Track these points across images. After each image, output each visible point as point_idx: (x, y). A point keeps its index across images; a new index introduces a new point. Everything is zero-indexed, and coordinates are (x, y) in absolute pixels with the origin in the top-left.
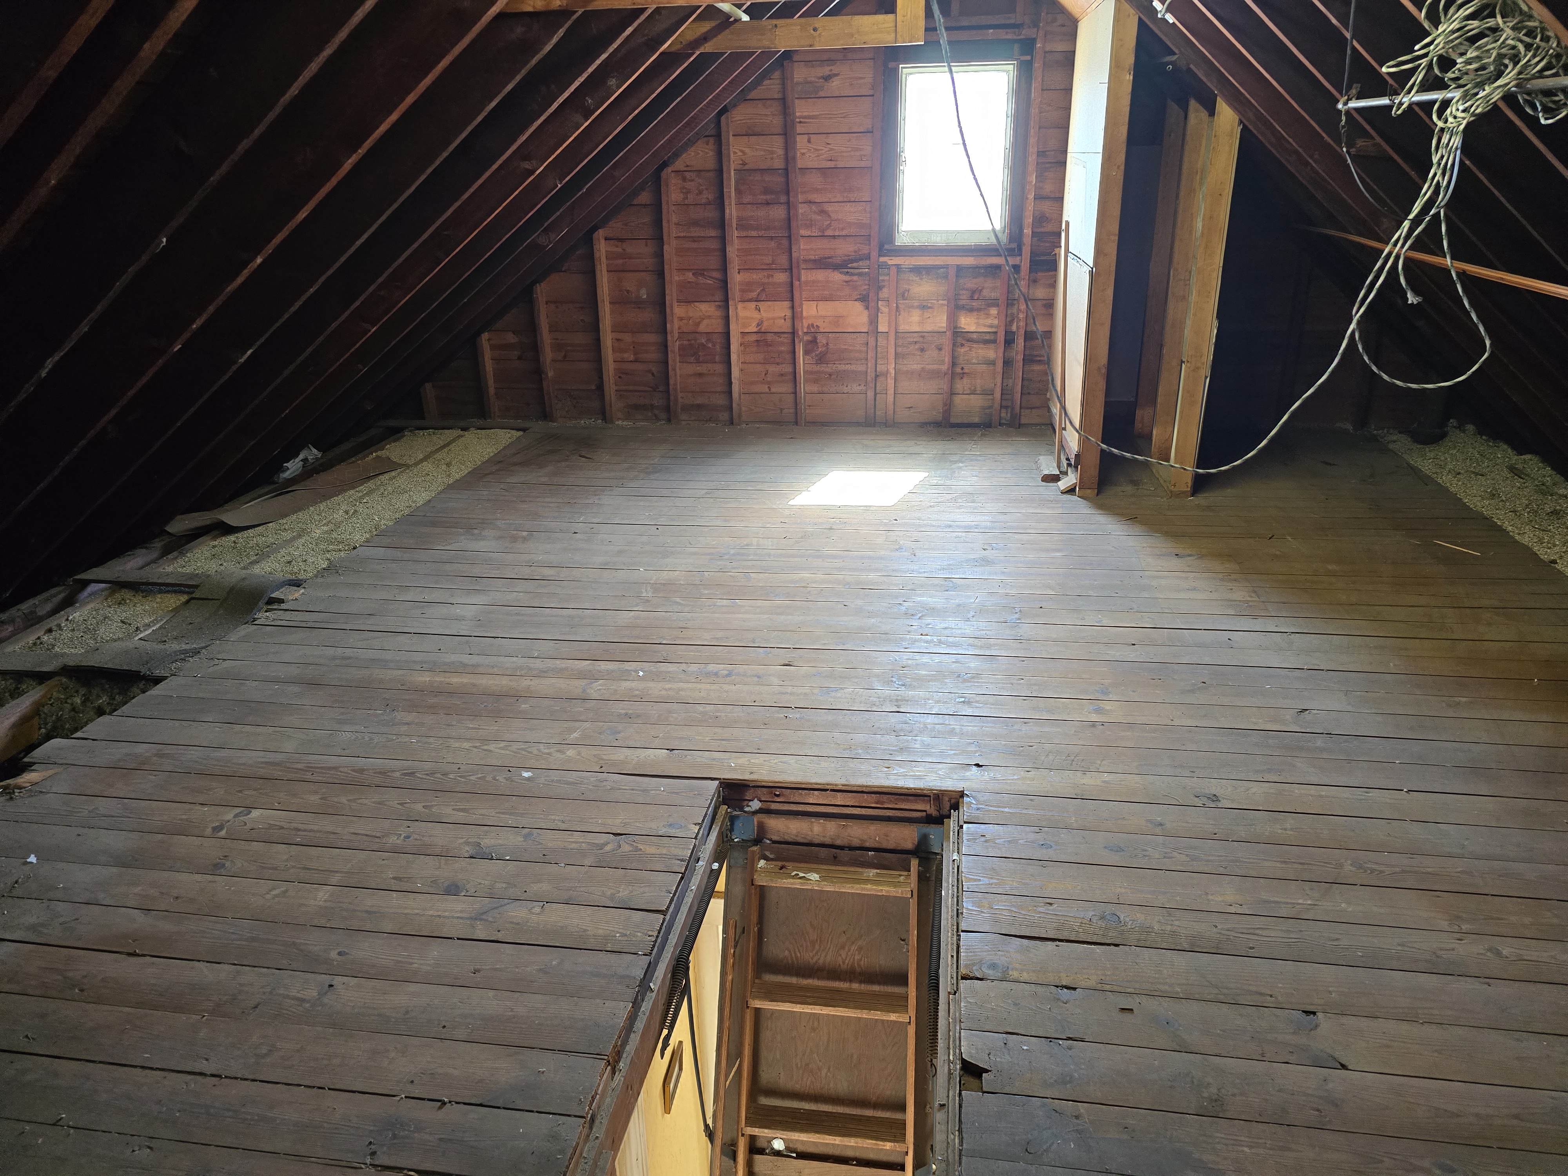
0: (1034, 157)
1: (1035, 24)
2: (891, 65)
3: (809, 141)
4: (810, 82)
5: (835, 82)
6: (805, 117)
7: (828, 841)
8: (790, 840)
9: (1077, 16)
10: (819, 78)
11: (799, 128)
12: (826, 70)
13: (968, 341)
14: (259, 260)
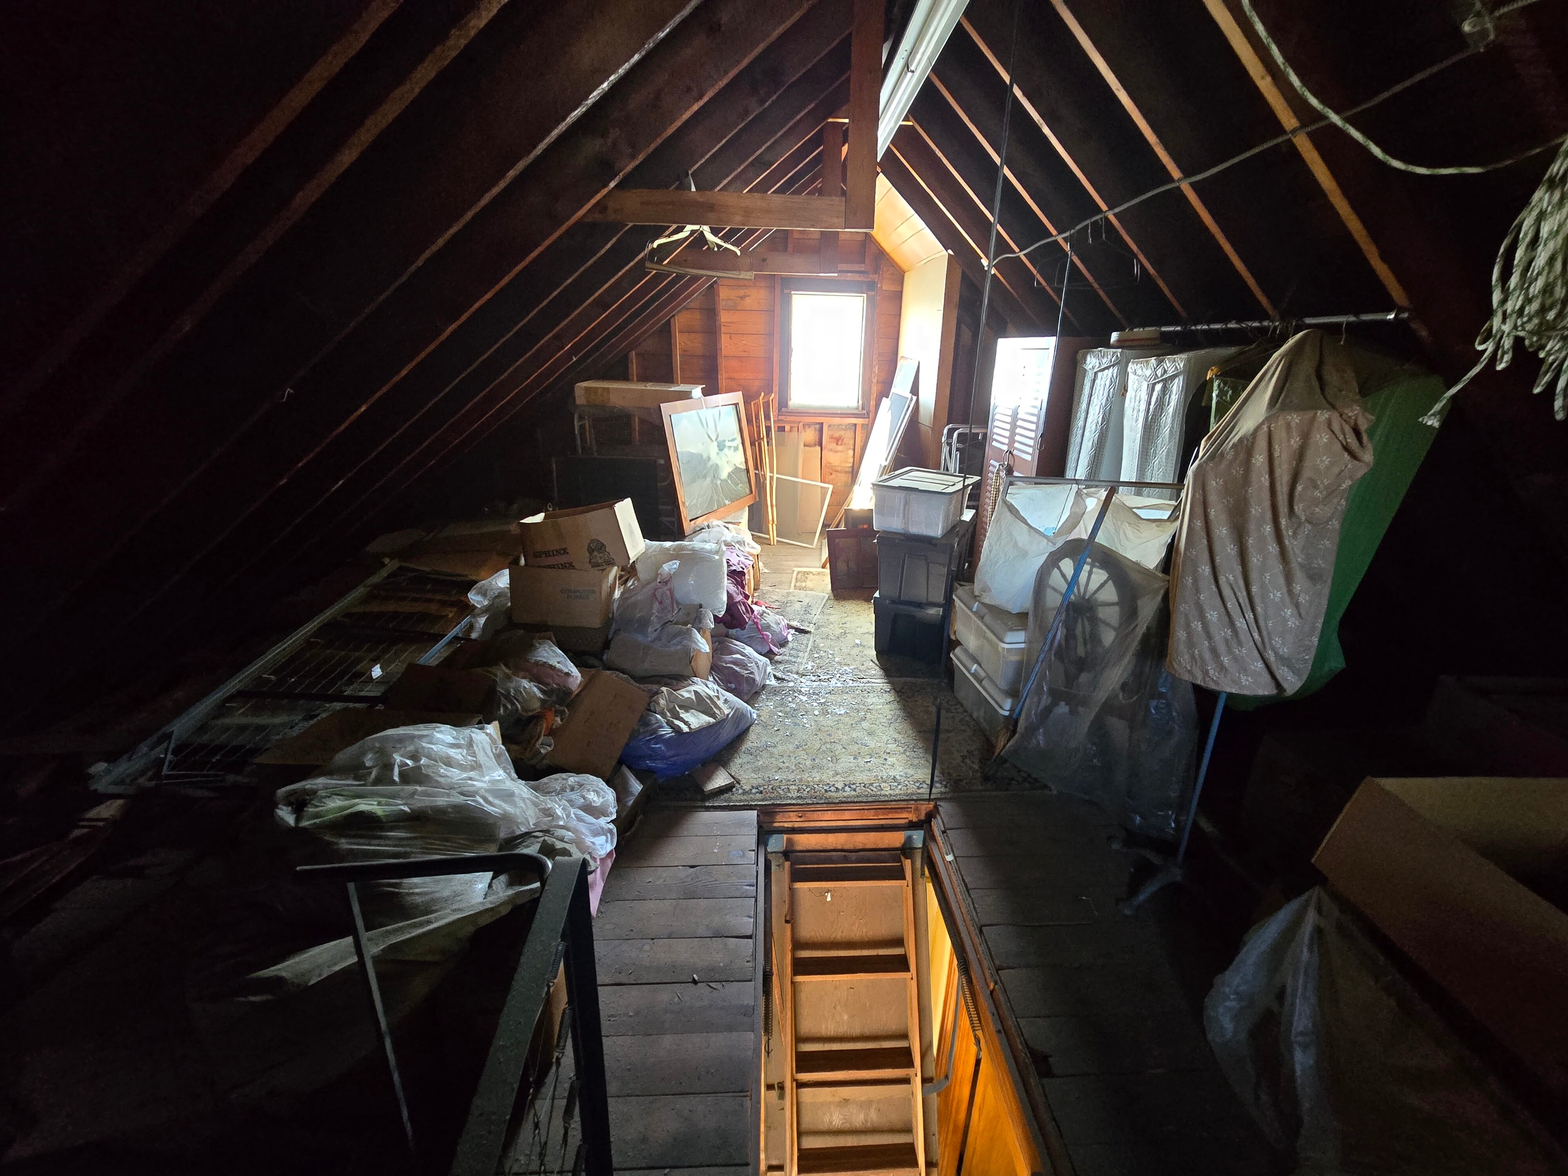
0: (877, 356)
1: (876, 272)
2: (786, 291)
3: (730, 338)
4: (731, 300)
5: (748, 301)
6: (728, 323)
7: (839, 847)
8: (811, 848)
9: (904, 266)
10: (737, 297)
11: (723, 329)
12: (741, 292)
13: (835, 471)
14: (363, 409)
